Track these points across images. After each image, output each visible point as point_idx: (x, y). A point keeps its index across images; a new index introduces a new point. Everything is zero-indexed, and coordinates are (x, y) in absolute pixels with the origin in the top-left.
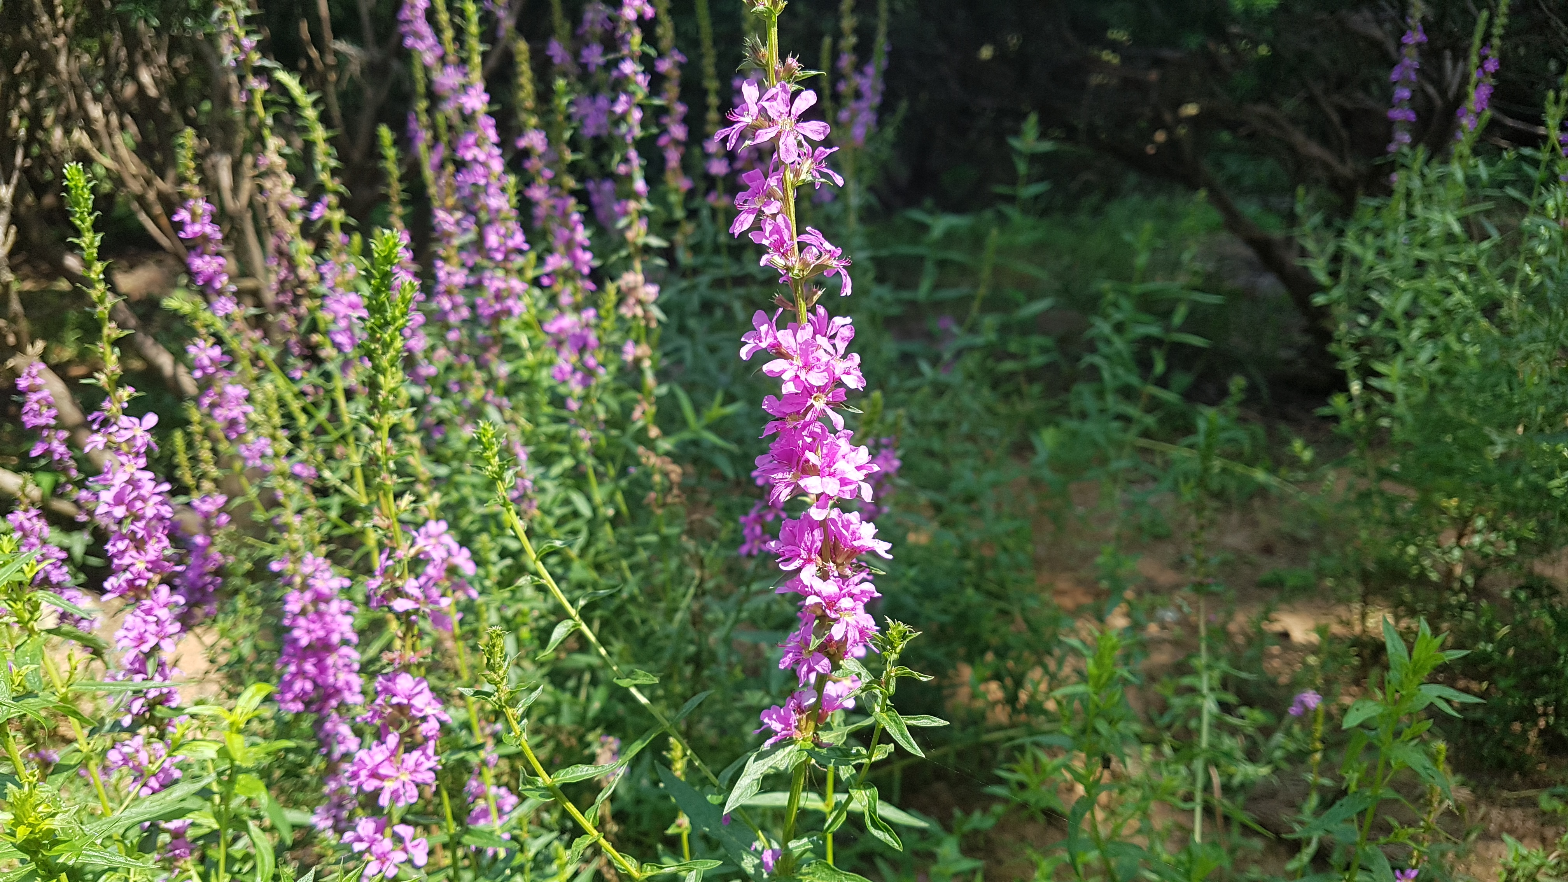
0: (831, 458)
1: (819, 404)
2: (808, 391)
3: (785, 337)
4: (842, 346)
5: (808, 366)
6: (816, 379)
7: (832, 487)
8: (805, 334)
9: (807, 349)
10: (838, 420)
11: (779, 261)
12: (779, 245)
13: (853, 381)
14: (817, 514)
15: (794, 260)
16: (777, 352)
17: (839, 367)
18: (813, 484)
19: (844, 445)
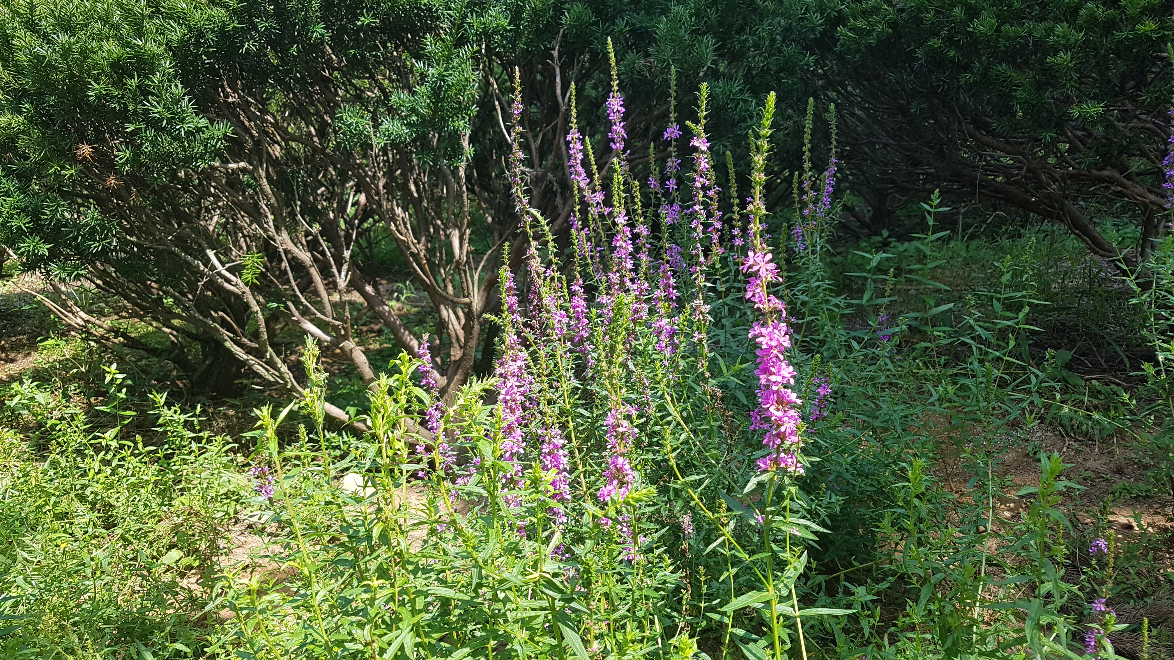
0: (779, 370)
1: (775, 352)
2: (771, 347)
3: (763, 330)
4: (783, 333)
5: (771, 339)
6: (774, 343)
7: (779, 379)
8: (770, 329)
9: (770, 334)
10: (781, 357)
11: (761, 306)
12: (761, 301)
13: (786, 344)
14: (774, 388)
15: (766, 306)
16: (761, 335)
17: (782, 340)
18: (773, 378)
19: (784, 365)
